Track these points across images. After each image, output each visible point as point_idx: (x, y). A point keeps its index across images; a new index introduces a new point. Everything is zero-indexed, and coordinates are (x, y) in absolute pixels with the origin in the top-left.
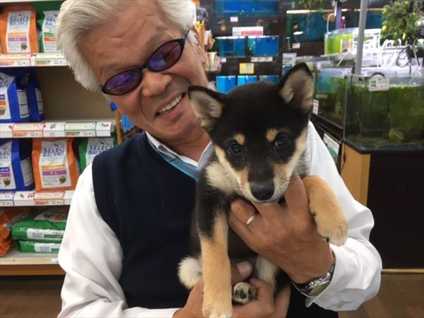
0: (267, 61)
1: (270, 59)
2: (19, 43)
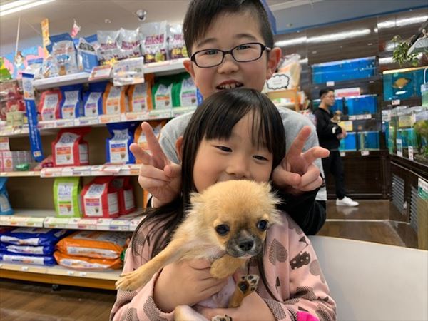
0: (365, 118)
1: (369, 116)
2: (141, 104)
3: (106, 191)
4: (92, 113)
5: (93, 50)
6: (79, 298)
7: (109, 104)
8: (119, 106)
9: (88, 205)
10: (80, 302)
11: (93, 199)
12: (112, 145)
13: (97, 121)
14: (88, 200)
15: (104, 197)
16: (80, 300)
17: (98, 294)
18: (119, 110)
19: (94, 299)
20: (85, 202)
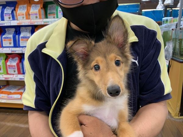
2: (35, 16)
3: (19, 62)
4: (9, 19)
6: (7, 112)
7: (19, 15)
8: (25, 16)
9: (9, 68)
10: (8, 115)
11: (12, 66)
12: (21, 37)
13: (9, 24)
14: (9, 66)
15: (18, 65)
16: (7, 113)
17: (17, 110)
18: (25, 18)
19: (15, 113)
20: (8, 67)
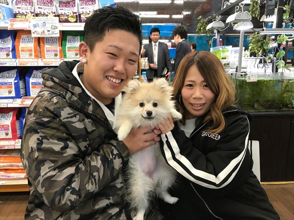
5: (8, 4)
